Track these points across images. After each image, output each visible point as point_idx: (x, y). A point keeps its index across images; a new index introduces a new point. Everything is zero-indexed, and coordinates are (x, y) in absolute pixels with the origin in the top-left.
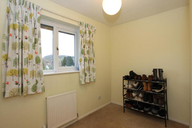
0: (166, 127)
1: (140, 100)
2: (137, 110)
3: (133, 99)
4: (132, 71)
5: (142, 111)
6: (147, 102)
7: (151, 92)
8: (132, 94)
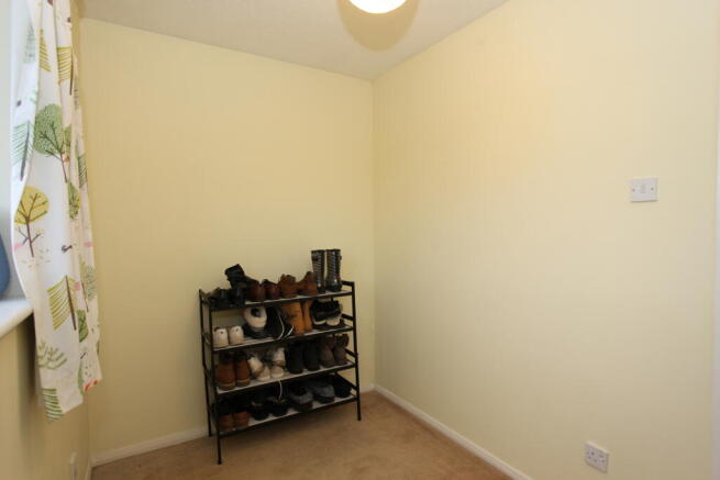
0: (359, 419)
1: (279, 376)
2: (271, 418)
3: (253, 384)
4: (238, 267)
5: (291, 412)
6: (306, 373)
7: (315, 332)
8: (249, 366)
